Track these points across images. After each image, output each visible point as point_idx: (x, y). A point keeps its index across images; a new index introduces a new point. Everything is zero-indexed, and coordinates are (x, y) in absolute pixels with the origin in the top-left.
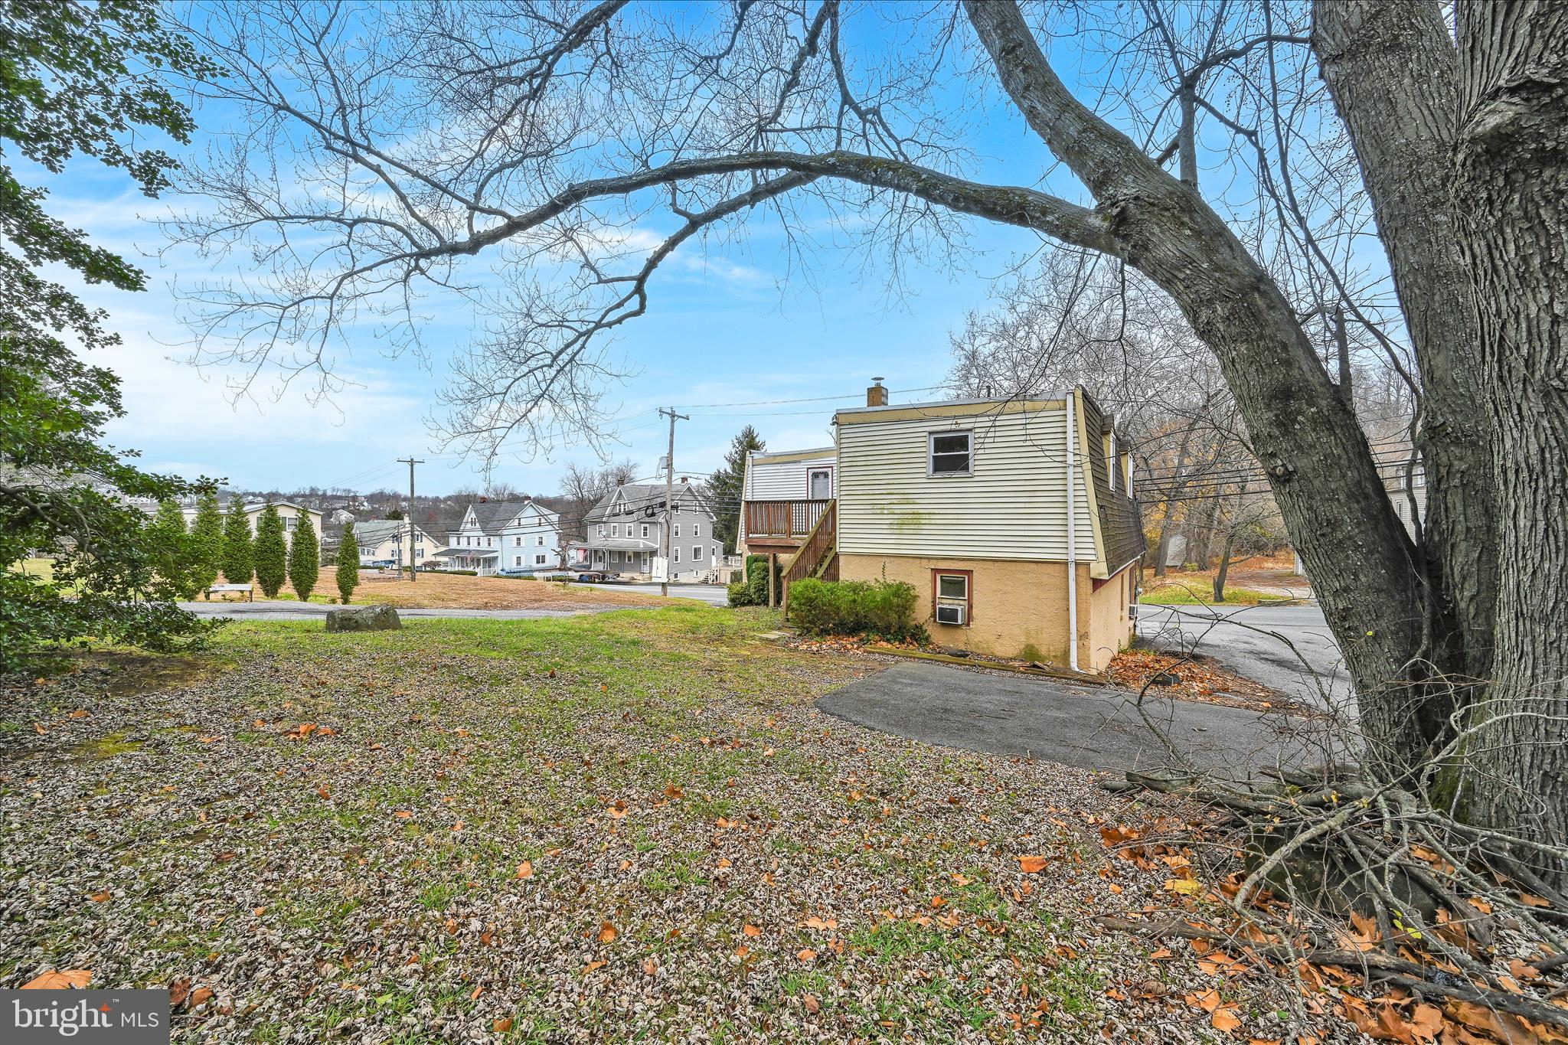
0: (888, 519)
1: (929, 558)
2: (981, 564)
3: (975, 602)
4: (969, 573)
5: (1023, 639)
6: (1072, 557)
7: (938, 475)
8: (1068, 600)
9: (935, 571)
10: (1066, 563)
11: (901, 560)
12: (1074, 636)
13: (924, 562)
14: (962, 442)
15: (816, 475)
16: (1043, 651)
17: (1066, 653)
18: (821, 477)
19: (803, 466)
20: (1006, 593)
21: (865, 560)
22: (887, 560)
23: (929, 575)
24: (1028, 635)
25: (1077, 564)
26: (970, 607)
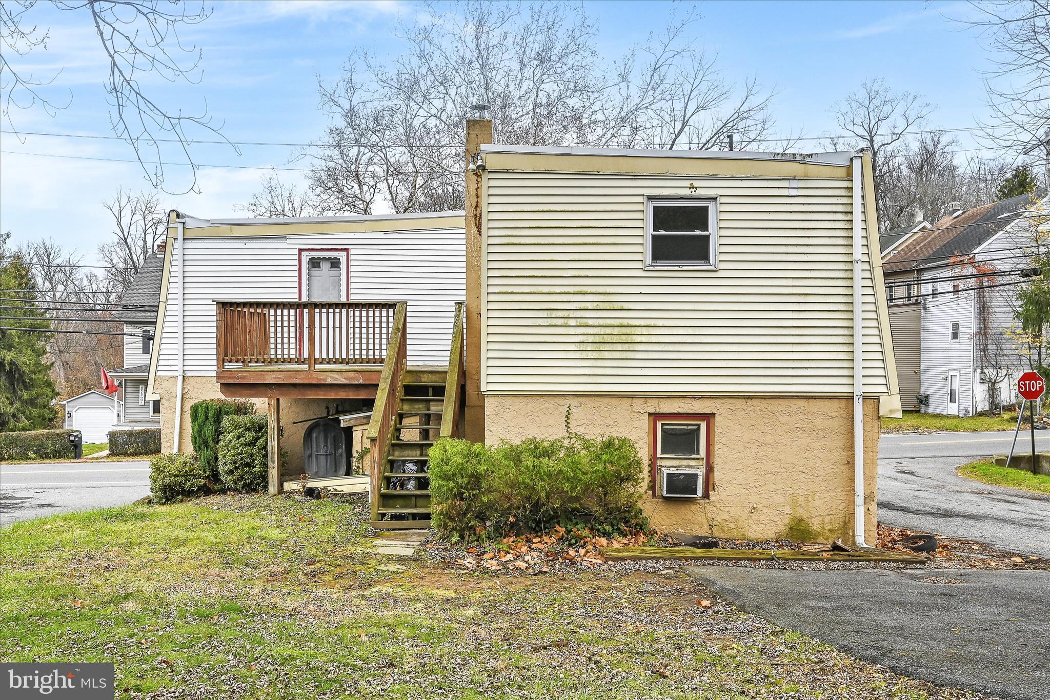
0: (576, 334)
1: (646, 397)
2: (728, 404)
3: (717, 461)
4: (708, 417)
5: (787, 510)
6: (859, 390)
7: (661, 265)
8: (852, 447)
9: (655, 417)
10: (850, 398)
11: (597, 402)
12: (859, 500)
13: (638, 403)
14: (699, 217)
15: (315, 263)
16: (815, 525)
17: (848, 524)
18: (325, 266)
19: (289, 248)
20: (764, 444)
21: (532, 404)
22: (574, 402)
23: (644, 423)
24: (795, 504)
25: (865, 398)
26: (710, 469)
